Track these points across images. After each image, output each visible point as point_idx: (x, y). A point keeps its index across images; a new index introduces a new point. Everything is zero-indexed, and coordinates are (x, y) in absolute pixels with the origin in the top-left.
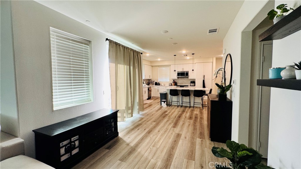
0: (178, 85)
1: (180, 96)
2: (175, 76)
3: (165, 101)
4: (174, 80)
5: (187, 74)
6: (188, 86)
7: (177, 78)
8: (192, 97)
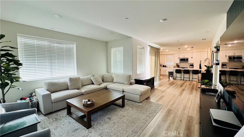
0: (180, 67)
1: (183, 74)
2: (178, 61)
3: (172, 76)
4: (177, 64)
5: (187, 60)
6: (188, 68)
7: (179, 62)
8: (191, 74)
